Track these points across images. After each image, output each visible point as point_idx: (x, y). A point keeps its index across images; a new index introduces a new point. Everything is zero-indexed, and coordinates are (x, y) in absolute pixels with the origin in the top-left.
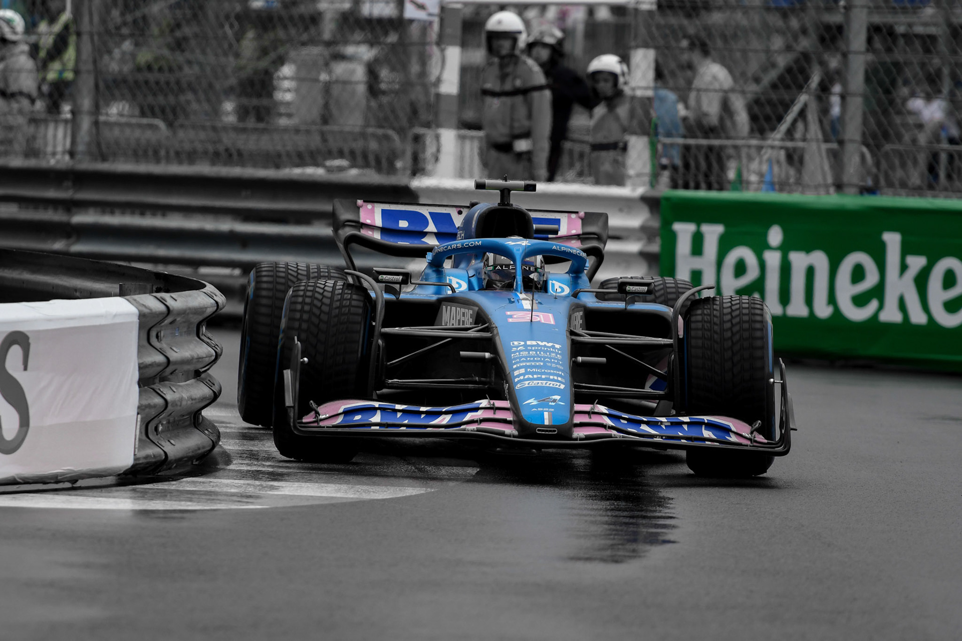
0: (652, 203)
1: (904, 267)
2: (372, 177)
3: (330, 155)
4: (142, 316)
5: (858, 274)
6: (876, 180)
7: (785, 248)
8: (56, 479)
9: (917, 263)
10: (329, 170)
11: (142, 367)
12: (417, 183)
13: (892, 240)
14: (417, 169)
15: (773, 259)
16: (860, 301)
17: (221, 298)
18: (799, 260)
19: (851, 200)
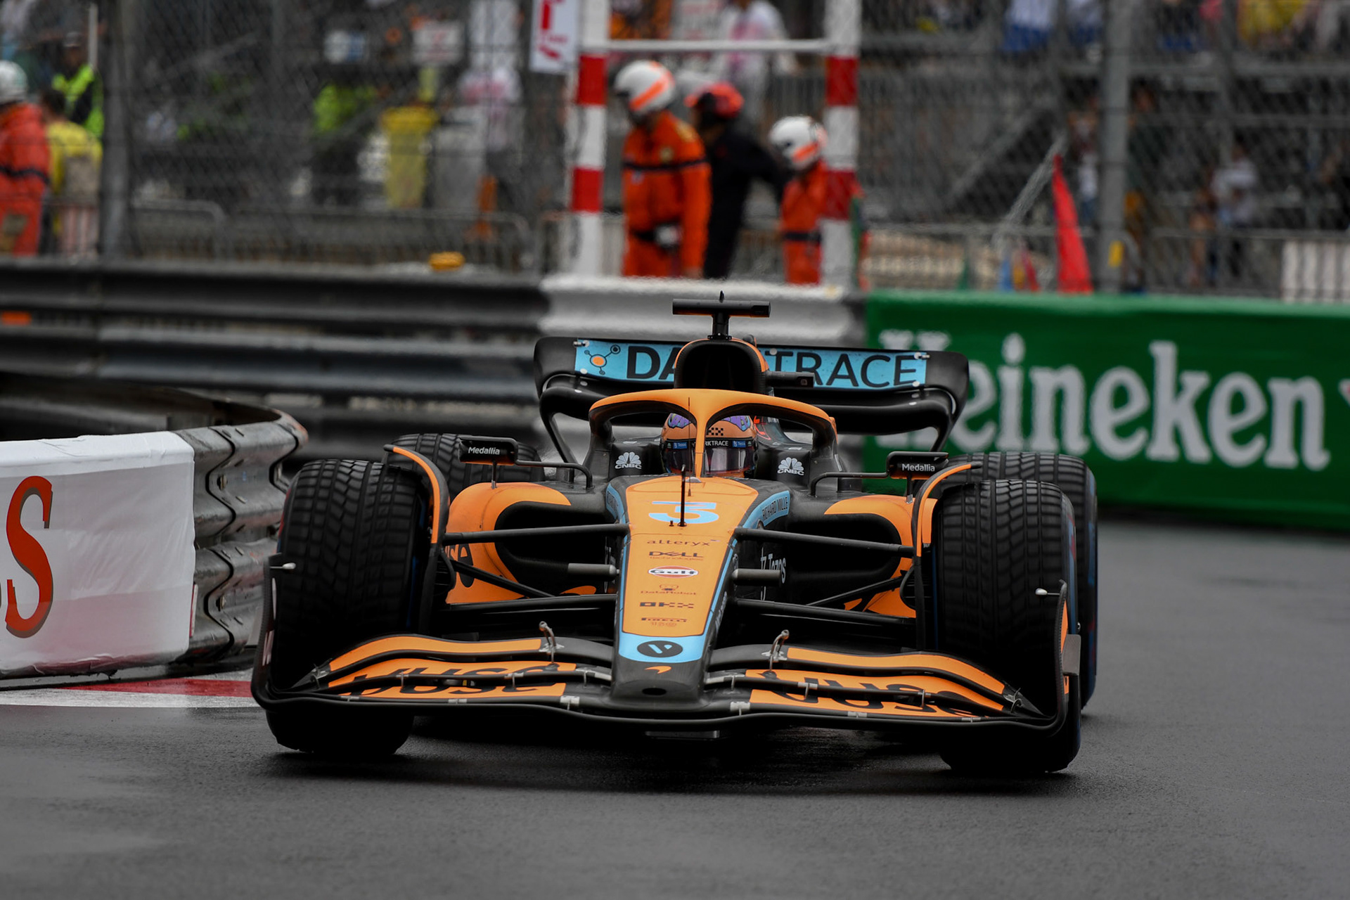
0: (856, 308)
1: (1179, 388)
2: (491, 277)
3: (438, 248)
4: (198, 456)
5: (1121, 397)
6: (1142, 275)
7: (1027, 364)
8: (88, 668)
9: (1196, 382)
10: (437, 268)
11: (199, 523)
12: (550, 284)
13: (1164, 353)
14: (549, 265)
15: (1011, 378)
16: (1123, 431)
17: (301, 433)
18: (1045, 380)
19: (1109, 302)
